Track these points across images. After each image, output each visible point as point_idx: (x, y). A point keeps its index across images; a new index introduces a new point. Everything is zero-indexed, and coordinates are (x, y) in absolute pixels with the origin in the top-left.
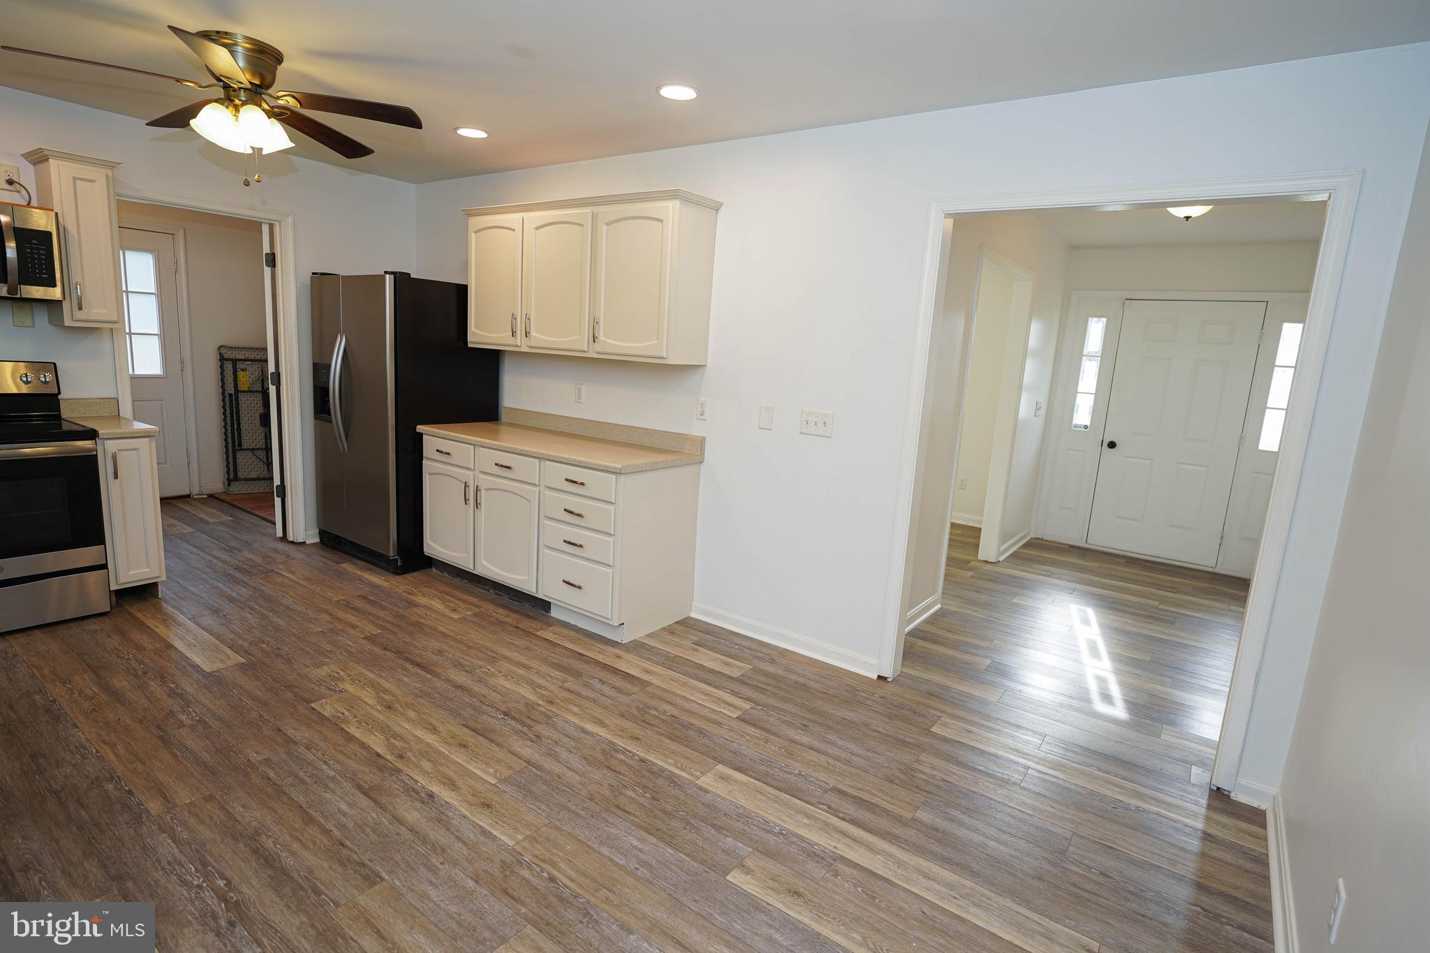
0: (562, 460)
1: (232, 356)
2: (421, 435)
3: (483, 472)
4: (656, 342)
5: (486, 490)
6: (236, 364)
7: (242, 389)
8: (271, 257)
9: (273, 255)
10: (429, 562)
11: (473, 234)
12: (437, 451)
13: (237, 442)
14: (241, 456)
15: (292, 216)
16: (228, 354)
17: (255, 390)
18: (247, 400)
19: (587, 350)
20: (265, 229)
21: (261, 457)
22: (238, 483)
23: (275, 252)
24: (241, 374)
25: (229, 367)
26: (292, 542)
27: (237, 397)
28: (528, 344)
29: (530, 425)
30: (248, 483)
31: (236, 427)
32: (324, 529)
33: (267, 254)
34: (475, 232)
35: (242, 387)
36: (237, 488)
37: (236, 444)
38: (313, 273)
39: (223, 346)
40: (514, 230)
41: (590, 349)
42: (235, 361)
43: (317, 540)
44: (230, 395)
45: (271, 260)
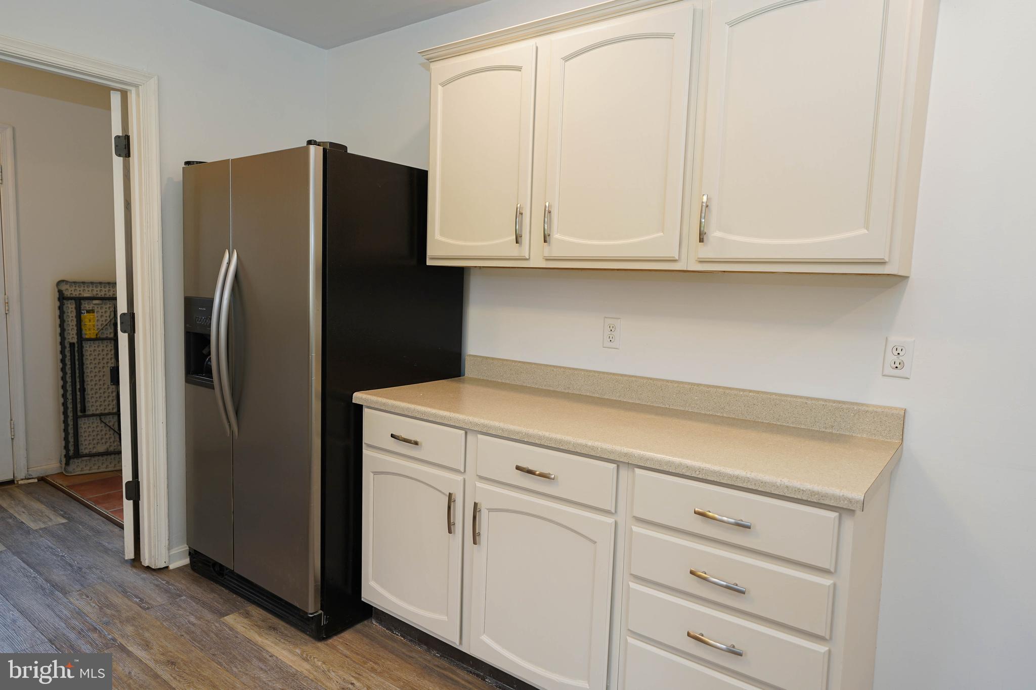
0: (684, 472)
1: (76, 294)
2: (359, 408)
3: (481, 478)
4: (865, 231)
5: (490, 510)
6: (80, 304)
7: (87, 337)
8: (124, 142)
9: (127, 138)
10: (368, 612)
11: (440, 87)
12: (392, 436)
13: (79, 406)
14: (84, 424)
15: (156, 77)
16: (69, 291)
17: (104, 336)
18: (94, 350)
19: (677, 258)
20: (115, 100)
21: (111, 424)
22: (80, 460)
23: (130, 134)
24: (86, 317)
25: (70, 307)
26: (148, 567)
27: (81, 348)
28: (546, 254)
29: (518, 383)
30: (93, 459)
31: (78, 387)
32: (196, 549)
33: (117, 137)
34: (444, 84)
35: (89, 333)
36: (79, 467)
37: (79, 409)
38: (187, 163)
39: (63, 281)
40: (519, 69)
41: (684, 256)
42: (79, 301)
43: (186, 561)
44: (72, 345)
45: (124, 146)
